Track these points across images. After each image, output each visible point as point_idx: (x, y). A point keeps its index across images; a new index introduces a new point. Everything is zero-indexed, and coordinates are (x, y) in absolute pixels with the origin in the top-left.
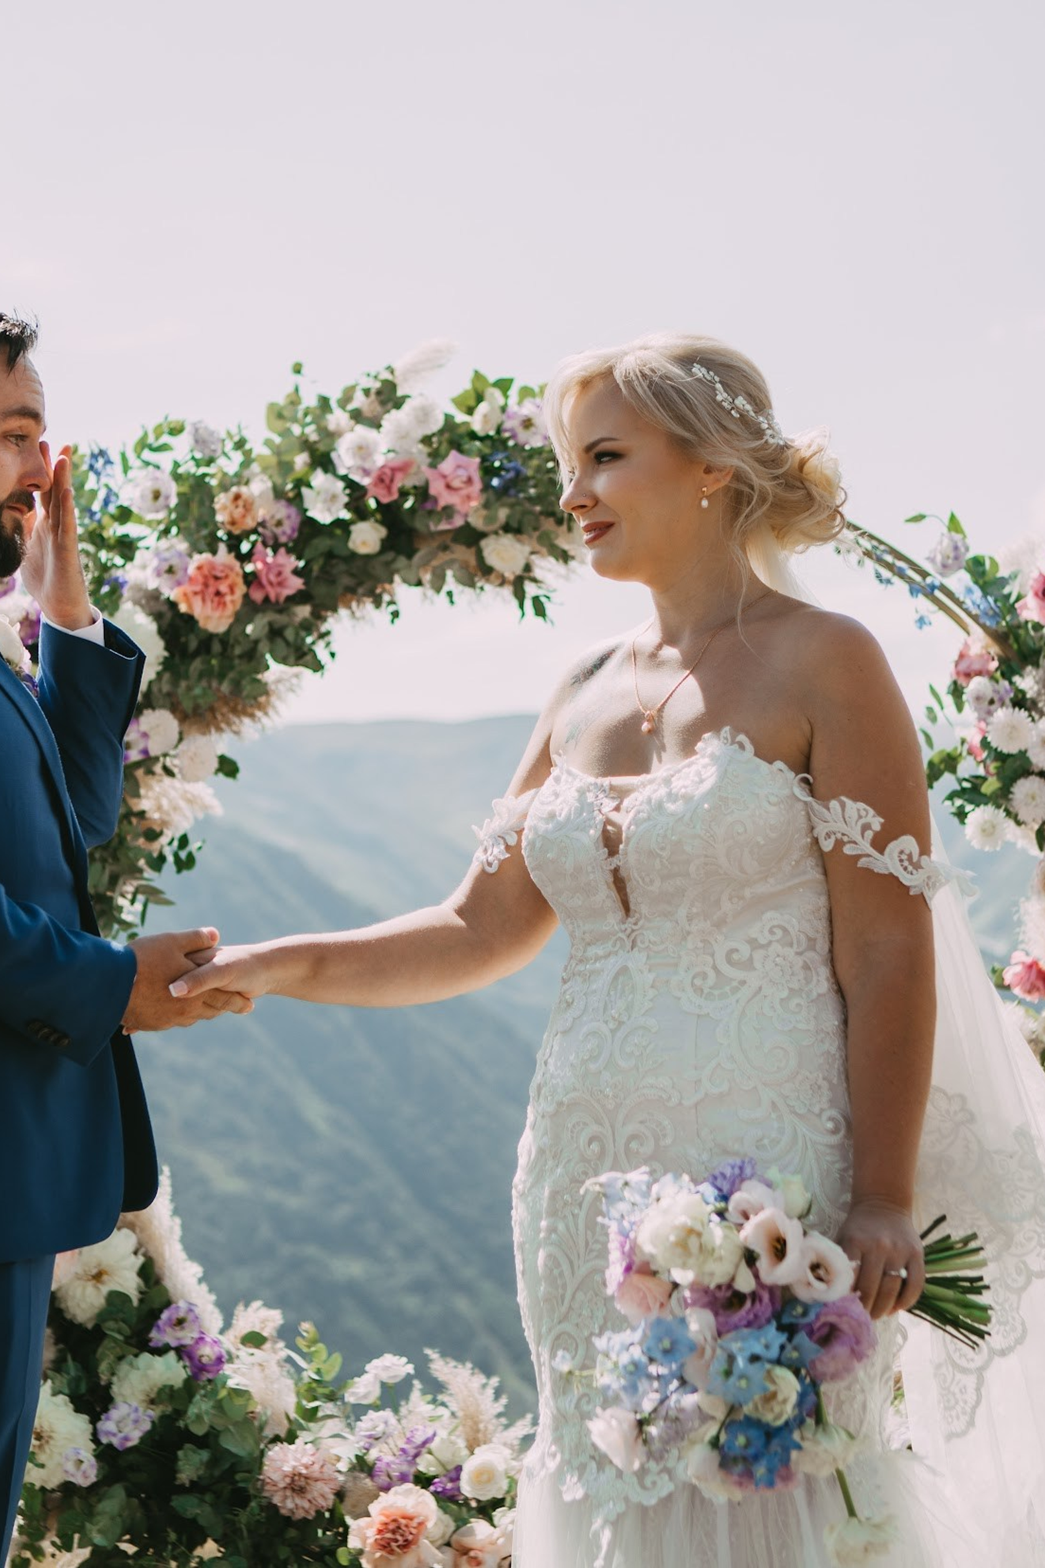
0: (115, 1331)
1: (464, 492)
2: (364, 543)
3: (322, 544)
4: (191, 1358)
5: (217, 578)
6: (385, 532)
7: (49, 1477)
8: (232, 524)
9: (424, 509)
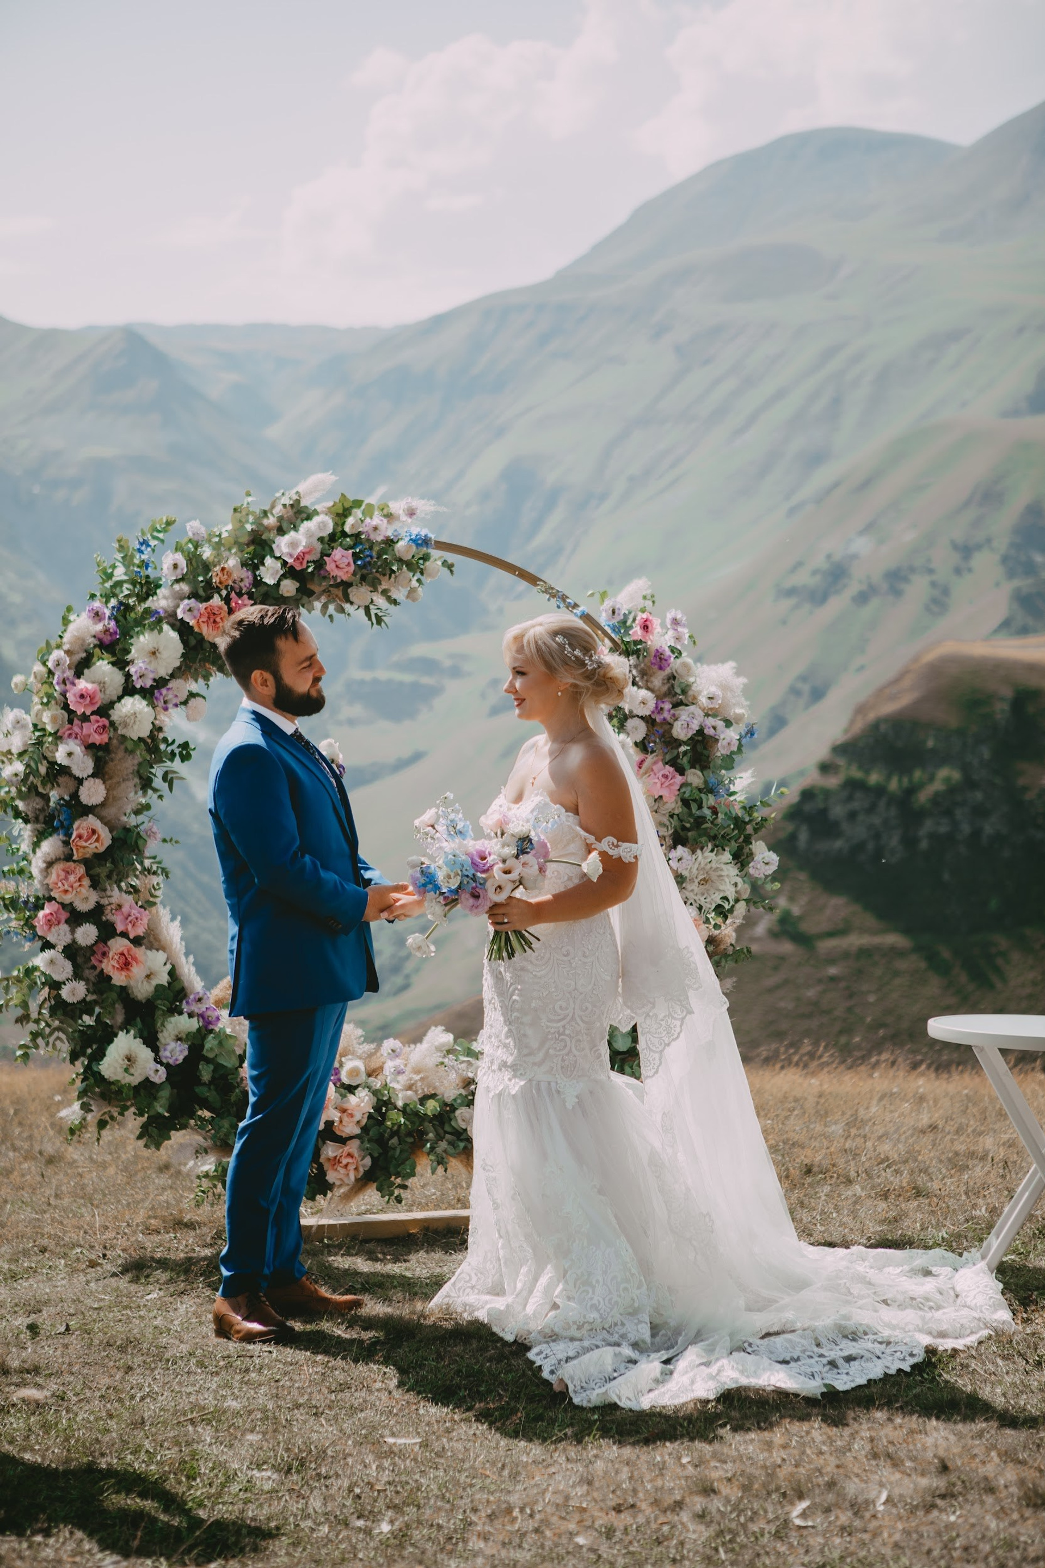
0: (162, 1005)
1: (345, 570)
2: (288, 591)
3: (263, 589)
4: (203, 1018)
5: (214, 614)
6: (298, 585)
7: (135, 1080)
8: (220, 583)
9: (319, 575)
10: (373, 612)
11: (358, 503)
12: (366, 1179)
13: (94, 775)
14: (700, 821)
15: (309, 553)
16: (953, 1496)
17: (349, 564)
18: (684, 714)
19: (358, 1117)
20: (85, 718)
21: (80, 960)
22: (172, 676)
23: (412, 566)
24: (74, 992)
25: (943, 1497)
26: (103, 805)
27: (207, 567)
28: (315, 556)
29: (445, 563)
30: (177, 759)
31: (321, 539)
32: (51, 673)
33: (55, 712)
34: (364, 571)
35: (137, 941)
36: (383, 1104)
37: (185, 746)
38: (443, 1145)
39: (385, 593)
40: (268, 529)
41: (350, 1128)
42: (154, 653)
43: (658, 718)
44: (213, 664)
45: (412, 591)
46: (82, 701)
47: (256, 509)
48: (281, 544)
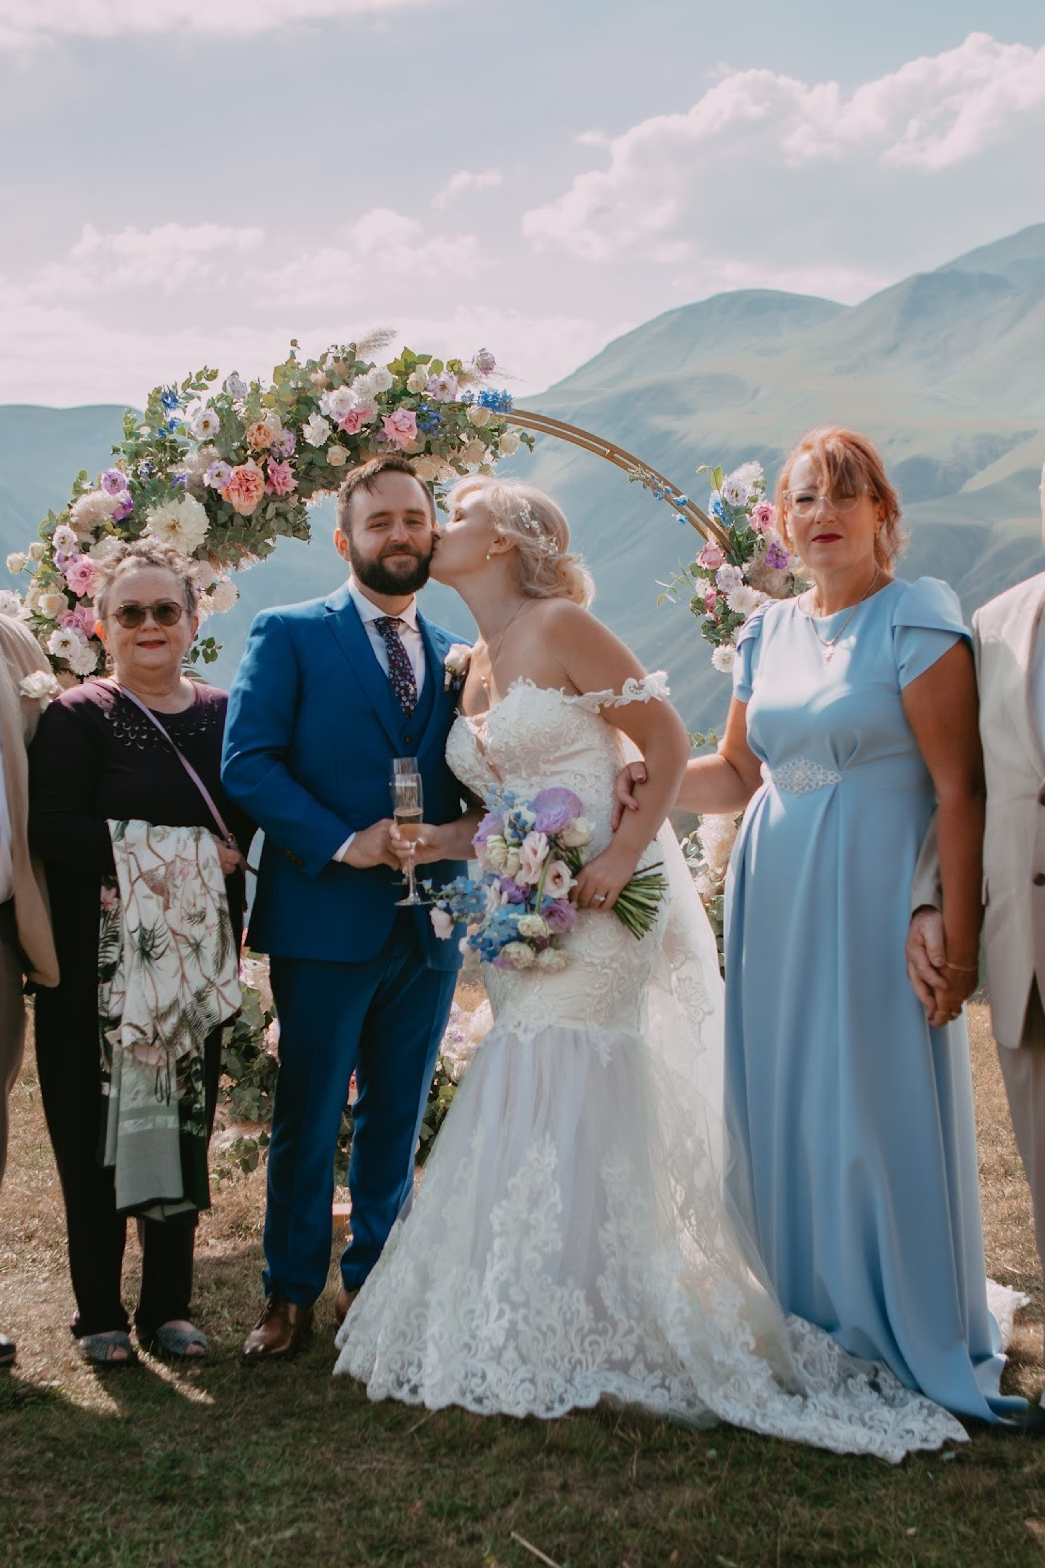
1: (407, 433)
2: (336, 459)
3: (308, 456)
5: (248, 480)
6: (349, 453)
8: (256, 445)
9: (375, 439)
11: (425, 359)
15: (363, 414)
17: (410, 428)
22: (196, 555)
23: (485, 435)
27: (242, 427)
28: (372, 419)
29: (524, 437)
30: (201, 658)
31: (379, 399)
32: (52, 549)
33: (52, 595)
34: (430, 437)
37: (210, 643)
39: (452, 462)
40: (314, 385)
42: (173, 527)
44: (245, 541)
45: (485, 466)
46: (83, 579)
47: (302, 359)
48: (329, 401)
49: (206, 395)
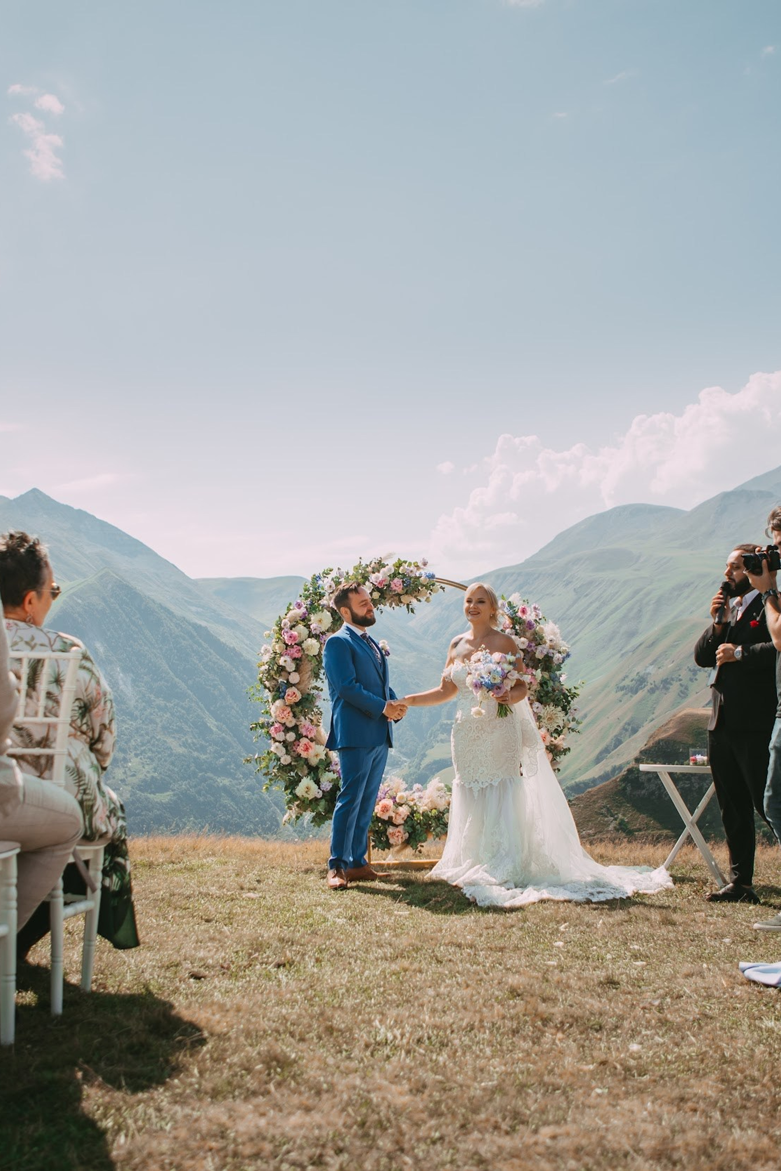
0: (321, 767)
1: (399, 587)
6: (380, 594)
7: (311, 797)
9: (389, 590)
10: (410, 607)
11: (405, 562)
12: (407, 843)
13: (295, 671)
14: (547, 693)
15: (385, 581)
16: (631, 921)
17: (401, 586)
18: (540, 648)
19: (403, 816)
20: (292, 646)
21: (289, 748)
22: (328, 631)
23: (427, 587)
24: (286, 760)
25: (626, 922)
26: (298, 683)
28: (387, 582)
31: (390, 576)
32: (281, 629)
33: (280, 645)
34: (407, 589)
35: (312, 740)
36: (413, 813)
38: (439, 829)
39: (415, 597)
40: (368, 572)
41: (399, 821)
42: (320, 621)
43: (529, 650)
45: (428, 598)
46: (290, 639)
47: (364, 564)
48: (373, 577)
49: (330, 577)
